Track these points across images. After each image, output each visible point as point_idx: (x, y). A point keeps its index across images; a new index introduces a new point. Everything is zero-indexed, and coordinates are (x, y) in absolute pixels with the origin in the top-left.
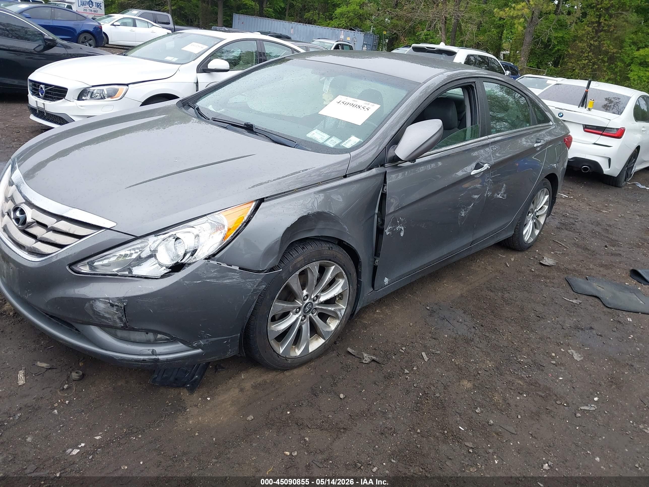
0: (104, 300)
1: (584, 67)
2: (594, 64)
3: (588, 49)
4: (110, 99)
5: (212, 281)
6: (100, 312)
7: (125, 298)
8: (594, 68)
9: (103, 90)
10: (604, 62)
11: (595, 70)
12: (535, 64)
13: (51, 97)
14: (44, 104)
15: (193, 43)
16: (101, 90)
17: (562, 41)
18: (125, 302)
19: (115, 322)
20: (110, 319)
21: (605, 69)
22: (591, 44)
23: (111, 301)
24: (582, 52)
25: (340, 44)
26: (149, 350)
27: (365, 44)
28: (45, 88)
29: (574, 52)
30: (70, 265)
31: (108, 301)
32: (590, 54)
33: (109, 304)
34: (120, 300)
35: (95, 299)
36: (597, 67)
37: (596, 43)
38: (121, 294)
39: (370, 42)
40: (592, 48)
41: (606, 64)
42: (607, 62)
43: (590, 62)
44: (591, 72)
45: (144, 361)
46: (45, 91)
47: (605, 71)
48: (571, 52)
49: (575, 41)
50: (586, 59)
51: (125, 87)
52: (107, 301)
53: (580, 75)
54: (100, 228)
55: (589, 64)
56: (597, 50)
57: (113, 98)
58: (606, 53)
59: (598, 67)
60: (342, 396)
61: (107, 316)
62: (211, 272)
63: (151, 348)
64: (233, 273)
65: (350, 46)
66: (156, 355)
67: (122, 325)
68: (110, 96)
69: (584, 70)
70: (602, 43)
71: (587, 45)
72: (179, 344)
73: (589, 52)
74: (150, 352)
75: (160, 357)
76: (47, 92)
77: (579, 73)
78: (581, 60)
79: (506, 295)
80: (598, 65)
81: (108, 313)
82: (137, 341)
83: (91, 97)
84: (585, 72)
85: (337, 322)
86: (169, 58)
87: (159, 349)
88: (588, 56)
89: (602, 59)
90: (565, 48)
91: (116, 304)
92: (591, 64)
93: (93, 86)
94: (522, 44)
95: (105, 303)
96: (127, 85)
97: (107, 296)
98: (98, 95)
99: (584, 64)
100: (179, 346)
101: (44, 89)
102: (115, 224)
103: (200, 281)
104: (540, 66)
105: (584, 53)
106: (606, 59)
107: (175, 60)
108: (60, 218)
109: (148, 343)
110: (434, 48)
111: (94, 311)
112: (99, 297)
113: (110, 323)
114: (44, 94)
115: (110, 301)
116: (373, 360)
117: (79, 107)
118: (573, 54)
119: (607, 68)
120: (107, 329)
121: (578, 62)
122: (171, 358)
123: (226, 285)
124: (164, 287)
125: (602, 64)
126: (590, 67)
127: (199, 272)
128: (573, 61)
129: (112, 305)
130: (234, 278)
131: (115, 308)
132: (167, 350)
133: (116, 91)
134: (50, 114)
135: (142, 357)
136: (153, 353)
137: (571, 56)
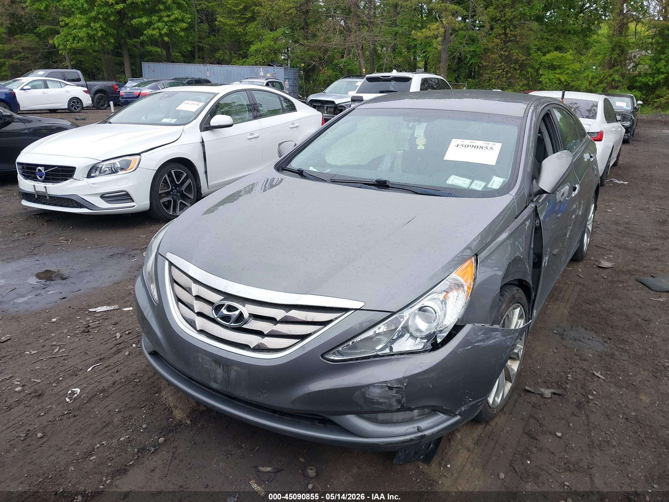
0: (380, 385)
1: (499, 77)
2: (507, 72)
3: (500, 59)
4: (124, 172)
5: (480, 344)
6: (373, 398)
7: (404, 378)
8: (508, 76)
9: (114, 164)
10: (515, 69)
11: (508, 79)
12: (453, 78)
13: (53, 179)
14: (45, 187)
15: (186, 102)
16: (111, 164)
17: (474, 54)
18: (405, 382)
19: (391, 405)
20: (385, 403)
21: (518, 76)
22: (502, 55)
23: (389, 385)
24: (495, 63)
25: (270, 82)
26: (414, 428)
27: (287, 79)
28: (45, 170)
29: (488, 64)
30: (322, 356)
31: (386, 385)
32: (503, 64)
33: (387, 388)
34: (399, 381)
35: (368, 386)
36: (510, 75)
37: (506, 53)
38: (400, 375)
39: (291, 76)
40: (503, 58)
41: (518, 71)
42: (518, 69)
43: (504, 71)
44: (506, 81)
45: (411, 440)
46: (45, 173)
47: (518, 78)
48: (484, 64)
49: (486, 53)
50: (499, 70)
51: (138, 157)
52: (384, 385)
53: (496, 84)
54: (346, 310)
55: (502, 73)
56: (508, 59)
57: (126, 170)
58: (516, 61)
59: (512, 75)
60: (559, 434)
61: (382, 400)
62: (479, 335)
63: (416, 425)
64: (496, 333)
65: (279, 82)
66: (422, 431)
67: (399, 407)
68: (122, 169)
69: (499, 79)
70: (511, 52)
71: (498, 56)
72: (440, 415)
73: (501, 63)
74: (416, 430)
75: (427, 433)
76: (47, 174)
77: (495, 83)
78: (495, 71)
79: (604, 305)
80: (511, 73)
81: (384, 397)
82: (400, 421)
83: (100, 173)
84: (501, 81)
85: (518, 363)
86: (165, 120)
87: (423, 424)
88: (501, 66)
89: (513, 68)
90: (479, 61)
91: (396, 386)
92: (505, 73)
93: (103, 161)
94: (439, 61)
95: (382, 387)
96: (139, 154)
97: (383, 380)
98: (107, 169)
99: (498, 74)
100: (441, 417)
101: (43, 171)
102: (363, 304)
103: (471, 347)
104: (458, 80)
105: (496, 63)
106: (517, 67)
107: (173, 121)
108: (288, 307)
109: (411, 420)
110: (389, 77)
111: (365, 398)
112: (374, 382)
113: (384, 408)
114: (44, 177)
115: (387, 384)
116: (554, 394)
117: (91, 185)
118: (487, 66)
119: (519, 76)
120: (366, 415)
121: (493, 72)
122: (436, 431)
123: (490, 346)
124: (442, 359)
125: (515, 72)
126: (504, 75)
127: (469, 338)
128: (488, 72)
129: (391, 388)
130: (497, 338)
131: (394, 391)
132: (431, 424)
133: (129, 163)
134: (54, 197)
135: (408, 437)
136: (419, 430)
137: (485, 68)
